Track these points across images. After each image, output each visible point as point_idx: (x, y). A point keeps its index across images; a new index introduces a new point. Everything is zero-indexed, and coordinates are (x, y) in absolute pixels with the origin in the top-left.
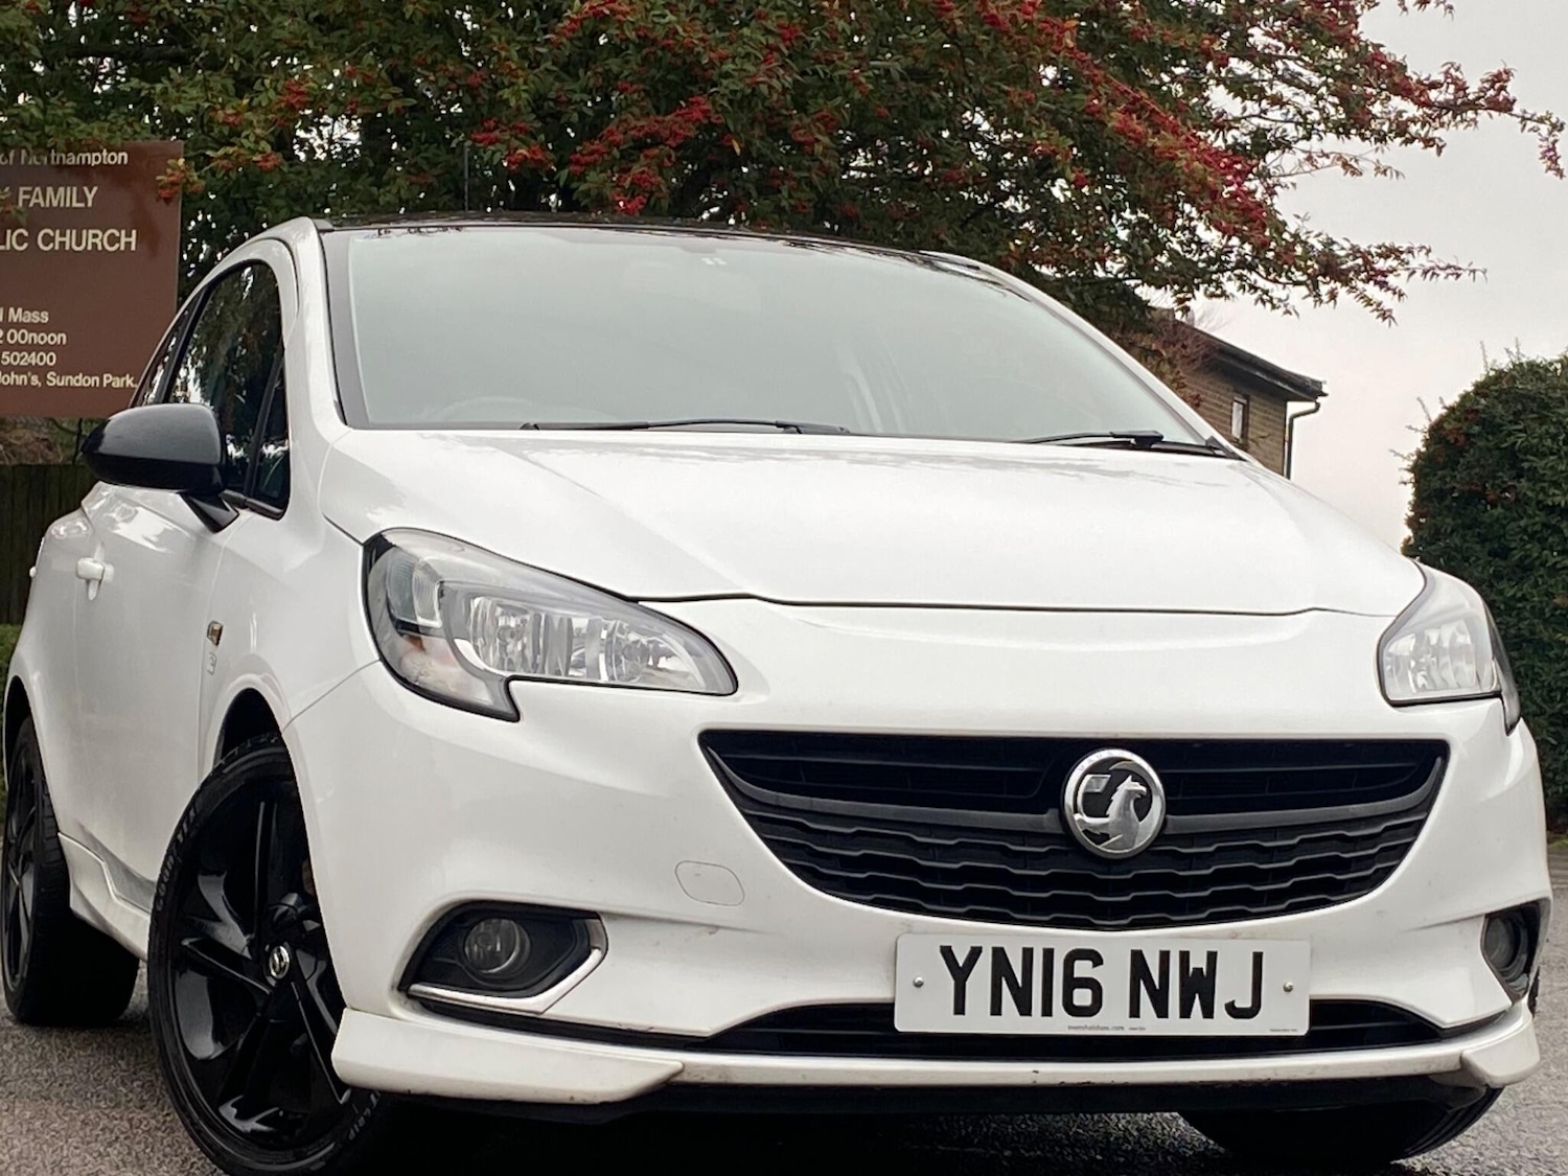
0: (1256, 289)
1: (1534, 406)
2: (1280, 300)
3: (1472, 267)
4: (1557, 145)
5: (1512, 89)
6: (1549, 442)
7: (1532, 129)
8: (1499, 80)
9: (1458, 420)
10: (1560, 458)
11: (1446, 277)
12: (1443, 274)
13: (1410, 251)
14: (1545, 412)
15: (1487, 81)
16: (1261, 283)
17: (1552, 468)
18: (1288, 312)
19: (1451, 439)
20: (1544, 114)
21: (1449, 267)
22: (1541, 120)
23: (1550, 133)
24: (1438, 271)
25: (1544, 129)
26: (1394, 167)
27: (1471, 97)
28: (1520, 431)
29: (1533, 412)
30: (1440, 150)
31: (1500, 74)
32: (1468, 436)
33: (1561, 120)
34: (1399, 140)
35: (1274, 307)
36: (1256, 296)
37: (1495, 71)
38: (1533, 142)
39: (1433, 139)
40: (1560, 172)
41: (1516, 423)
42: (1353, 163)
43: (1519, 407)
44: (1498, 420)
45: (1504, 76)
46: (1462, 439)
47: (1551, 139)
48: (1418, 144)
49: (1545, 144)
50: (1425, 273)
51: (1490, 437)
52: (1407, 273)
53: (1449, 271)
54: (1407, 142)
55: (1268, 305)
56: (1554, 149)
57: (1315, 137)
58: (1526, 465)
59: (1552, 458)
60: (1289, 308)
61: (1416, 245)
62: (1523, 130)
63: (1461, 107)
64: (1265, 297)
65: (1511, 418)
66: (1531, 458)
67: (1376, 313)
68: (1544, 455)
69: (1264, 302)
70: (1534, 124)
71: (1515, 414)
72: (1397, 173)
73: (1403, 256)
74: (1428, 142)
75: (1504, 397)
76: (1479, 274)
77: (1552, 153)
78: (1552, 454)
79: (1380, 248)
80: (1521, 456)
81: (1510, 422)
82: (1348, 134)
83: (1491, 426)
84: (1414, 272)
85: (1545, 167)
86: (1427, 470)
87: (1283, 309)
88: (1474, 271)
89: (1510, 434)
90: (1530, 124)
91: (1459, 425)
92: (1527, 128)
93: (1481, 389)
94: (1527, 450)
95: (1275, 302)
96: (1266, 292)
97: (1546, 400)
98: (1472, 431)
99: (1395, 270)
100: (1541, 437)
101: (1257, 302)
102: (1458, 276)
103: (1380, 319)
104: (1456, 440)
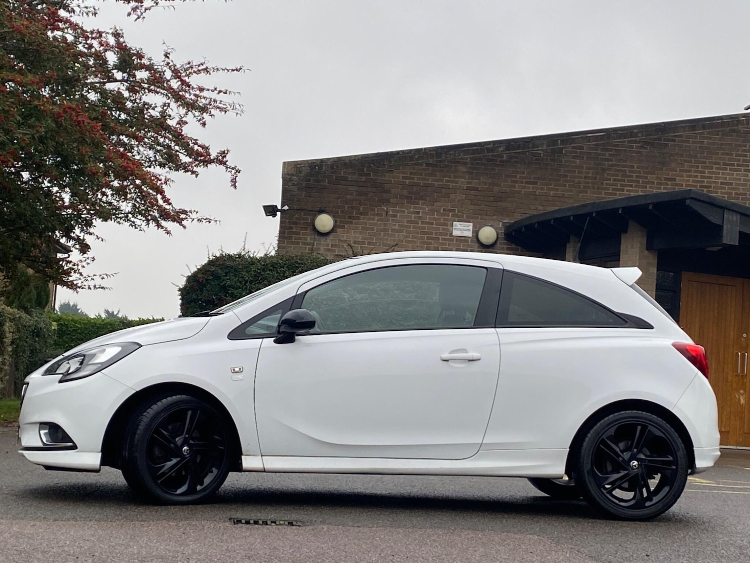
0: (130, 221)
1: (233, 270)
2: (139, 226)
3: (215, 219)
4: (237, 178)
5: (228, 157)
6: (239, 284)
7: (229, 172)
8: (224, 154)
9: (203, 274)
10: (243, 290)
11: (206, 222)
12: (204, 221)
13: (191, 212)
14: (236, 273)
15: (219, 153)
16: (133, 219)
17: (240, 293)
18: (141, 230)
19: (201, 280)
20: (234, 166)
21: (206, 219)
22: (233, 169)
23: (235, 173)
24: (202, 220)
25: (233, 171)
26: (172, 179)
27: (212, 158)
28: (227, 279)
29: (232, 273)
30: (197, 176)
31: (225, 151)
32: (207, 280)
33: (240, 169)
34: (183, 171)
35: (136, 228)
36: (129, 223)
37: (223, 150)
38: (229, 176)
39: (195, 172)
40: (235, 187)
41: (226, 276)
42: (158, 176)
43: (228, 271)
44: (219, 275)
45: (226, 152)
46: (204, 281)
47: (235, 175)
48: (190, 173)
49: (232, 177)
50: (198, 220)
51: (216, 281)
52: (191, 220)
53: (207, 220)
54: (186, 172)
55: (134, 227)
56: (235, 179)
57: (152, 167)
58: (230, 292)
59: (240, 290)
60: (141, 229)
61: (193, 210)
62: (226, 171)
63: (207, 162)
64: (133, 224)
65: (224, 274)
66: (231, 289)
67: (165, 232)
68: (237, 289)
69: (132, 226)
70: (230, 170)
71: (225, 273)
72: (172, 181)
73: (188, 213)
74: (193, 172)
75: (221, 266)
76: (218, 222)
77: (234, 180)
78: (240, 288)
79: (180, 210)
80: (228, 289)
81: (224, 276)
82: (164, 167)
83: (217, 277)
84: (193, 220)
85: (231, 185)
86: (190, 291)
87: (139, 229)
88: (216, 221)
89: (224, 280)
90: (229, 170)
91: (204, 276)
92: (228, 170)
93: (211, 263)
94: (229, 286)
95: (136, 226)
96: (134, 222)
97: (237, 269)
98: (209, 278)
99: (187, 218)
100: (235, 282)
101: (129, 226)
102: (210, 222)
103: (166, 234)
104: (202, 281)
